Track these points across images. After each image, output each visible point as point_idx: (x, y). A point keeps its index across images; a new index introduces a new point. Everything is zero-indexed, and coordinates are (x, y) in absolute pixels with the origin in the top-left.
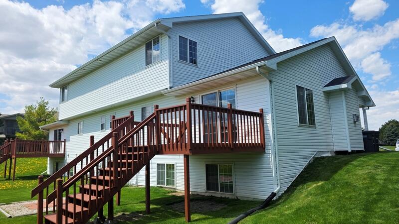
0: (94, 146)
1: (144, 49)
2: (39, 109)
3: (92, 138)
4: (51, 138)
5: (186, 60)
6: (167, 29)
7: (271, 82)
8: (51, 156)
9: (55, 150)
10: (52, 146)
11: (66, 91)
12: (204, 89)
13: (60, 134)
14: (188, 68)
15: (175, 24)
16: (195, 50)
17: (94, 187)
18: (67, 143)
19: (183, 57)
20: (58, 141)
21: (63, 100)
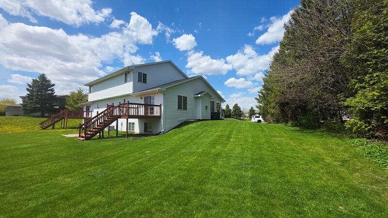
0: (98, 115)
1: (124, 75)
2: (78, 94)
3: (98, 112)
4: (85, 110)
5: (141, 81)
6: (132, 70)
7: (164, 95)
8: (85, 118)
9: (86, 116)
10: (85, 113)
11: (92, 88)
12: (146, 95)
13: (89, 108)
14: (142, 85)
15: (135, 67)
16: (146, 77)
17: (94, 130)
18: (92, 113)
19: (139, 80)
20: (88, 111)
21: (90, 92)
